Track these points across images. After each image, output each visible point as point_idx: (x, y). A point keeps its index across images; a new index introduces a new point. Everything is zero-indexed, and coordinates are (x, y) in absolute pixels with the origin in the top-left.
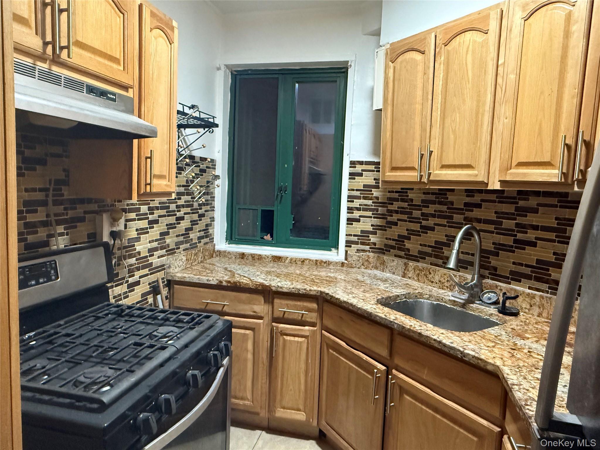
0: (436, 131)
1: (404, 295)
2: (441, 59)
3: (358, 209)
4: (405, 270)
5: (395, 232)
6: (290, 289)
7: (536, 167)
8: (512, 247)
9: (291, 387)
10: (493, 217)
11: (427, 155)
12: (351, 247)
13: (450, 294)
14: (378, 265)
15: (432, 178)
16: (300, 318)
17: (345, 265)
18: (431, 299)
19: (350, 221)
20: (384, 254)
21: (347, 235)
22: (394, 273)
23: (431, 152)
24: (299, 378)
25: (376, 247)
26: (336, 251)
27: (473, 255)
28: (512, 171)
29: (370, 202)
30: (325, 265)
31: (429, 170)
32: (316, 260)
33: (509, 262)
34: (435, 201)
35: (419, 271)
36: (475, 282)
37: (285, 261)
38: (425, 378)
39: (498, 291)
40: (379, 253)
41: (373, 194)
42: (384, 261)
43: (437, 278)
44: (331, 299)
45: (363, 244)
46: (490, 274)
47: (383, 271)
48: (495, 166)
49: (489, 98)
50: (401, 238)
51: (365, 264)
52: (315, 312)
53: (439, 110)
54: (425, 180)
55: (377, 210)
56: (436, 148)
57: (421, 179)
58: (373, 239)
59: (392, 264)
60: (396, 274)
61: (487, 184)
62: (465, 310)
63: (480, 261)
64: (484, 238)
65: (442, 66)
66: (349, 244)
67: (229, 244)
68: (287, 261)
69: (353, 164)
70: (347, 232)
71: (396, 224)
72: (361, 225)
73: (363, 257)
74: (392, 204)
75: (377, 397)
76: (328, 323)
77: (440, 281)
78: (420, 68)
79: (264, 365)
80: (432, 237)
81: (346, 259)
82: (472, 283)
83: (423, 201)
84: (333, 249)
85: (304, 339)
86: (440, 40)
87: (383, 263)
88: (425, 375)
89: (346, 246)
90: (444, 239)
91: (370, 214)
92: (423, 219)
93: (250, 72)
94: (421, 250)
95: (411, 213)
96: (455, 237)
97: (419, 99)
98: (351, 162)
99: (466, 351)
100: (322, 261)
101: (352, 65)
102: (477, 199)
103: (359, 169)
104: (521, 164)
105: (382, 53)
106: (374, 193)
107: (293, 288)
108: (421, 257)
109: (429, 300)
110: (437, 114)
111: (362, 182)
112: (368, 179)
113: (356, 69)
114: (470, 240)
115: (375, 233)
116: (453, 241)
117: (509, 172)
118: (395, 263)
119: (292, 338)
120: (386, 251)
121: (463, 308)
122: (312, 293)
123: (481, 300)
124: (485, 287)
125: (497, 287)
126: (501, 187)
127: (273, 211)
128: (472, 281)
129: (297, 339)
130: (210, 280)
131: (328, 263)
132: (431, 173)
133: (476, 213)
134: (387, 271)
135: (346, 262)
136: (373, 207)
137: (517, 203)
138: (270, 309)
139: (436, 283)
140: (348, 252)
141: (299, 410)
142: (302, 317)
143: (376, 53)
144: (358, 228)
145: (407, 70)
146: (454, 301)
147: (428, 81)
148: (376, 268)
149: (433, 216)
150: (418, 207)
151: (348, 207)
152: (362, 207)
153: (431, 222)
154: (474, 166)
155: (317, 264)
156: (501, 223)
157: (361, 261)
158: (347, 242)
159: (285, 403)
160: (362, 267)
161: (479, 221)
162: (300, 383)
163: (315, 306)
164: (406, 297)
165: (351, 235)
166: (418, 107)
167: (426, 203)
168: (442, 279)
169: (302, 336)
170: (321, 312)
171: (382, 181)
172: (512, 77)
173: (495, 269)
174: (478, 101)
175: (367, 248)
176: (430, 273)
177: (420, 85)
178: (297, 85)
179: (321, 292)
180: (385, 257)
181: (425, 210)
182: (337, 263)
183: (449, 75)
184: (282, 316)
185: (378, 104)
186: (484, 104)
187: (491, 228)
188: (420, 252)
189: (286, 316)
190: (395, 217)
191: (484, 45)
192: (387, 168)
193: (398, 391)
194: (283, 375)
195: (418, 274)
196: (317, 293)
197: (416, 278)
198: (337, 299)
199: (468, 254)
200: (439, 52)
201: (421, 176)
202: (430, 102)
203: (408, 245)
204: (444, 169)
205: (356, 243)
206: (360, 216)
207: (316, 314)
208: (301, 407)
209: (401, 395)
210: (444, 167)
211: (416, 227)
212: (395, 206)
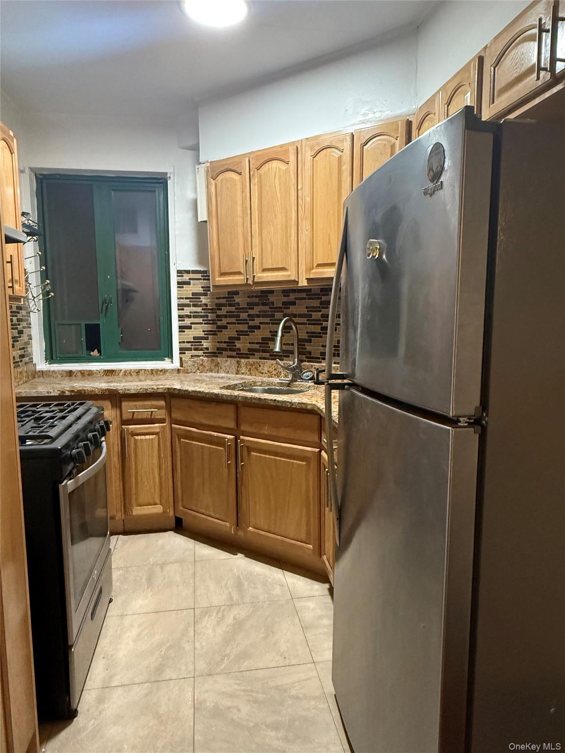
0: (256, 241)
1: (241, 383)
2: (255, 181)
3: (189, 317)
4: (238, 367)
5: (226, 335)
6: (137, 390)
7: (329, 267)
8: (320, 333)
9: (146, 483)
10: (305, 311)
11: (250, 261)
12: (185, 353)
13: (278, 379)
14: (213, 367)
15: (256, 280)
16: (150, 417)
17: (181, 371)
18: (263, 385)
19: (182, 328)
20: (217, 356)
21: (180, 342)
22: (228, 372)
23: (254, 258)
24: (153, 473)
25: (209, 351)
26: (170, 360)
27: (292, 344)
28: (314, 271)
29: (199, 309)
30: (161, 373)
31: (253, 273)
32: (152, 370)
33: (319, 346)
34: (259, 303)
35: (250, 365)
36: (296, 364)
37: (118, 375)
38: (266, 433)
39: (313, 369)
40: (213, 356)
41: (201, 301)
42: (218, 363)
43: (266, 369)
44: (179, 392)
45: (196, 349)
46: (307, 358)
47: (218, 373)
48: (302, 268)
49: (294, 214)
50: (232, 340)
51: (200, 368)
52: (164, 409)
53: (257, 222)
54: (250, 282)
55: (207, 316)
56: (257, 254)
57: (247, 281)
58: (205, 344)
59: (226, 364)
60: (230, 373)
61: (298, 282)
62: (290, 388)
63: (298, 349)
64: (299, 330)
65: (256, 186)
66: (182, 351)
67: (50, 364)
68: (121, 374)
69: (180, 273)
70: (179, 339)
71: (226, 327)
72: (193, 331)
73: (198, 362)
74: (221, 309)
75: (230, 462)
76: (176, 415)
77: (268, 371)
78: (239, 186)
79: (116, 468)
80: (258, 335)
81: (181, 366)
82: (294, 365)
83: (248, 304)
84: (166, 359)
85: (155, 436)
86: (253, 165)
87: (217, 365)
88: (266, 431)
89: (180, 353)
90: (269, 335)
91: (200, 320)
92: (250, 320)
93: (58, 177)
94: (250, 348)
95: (239, 316)
96: (277, 332)
97: (240, 213)
98: (178, 271)
99: (293, 401)
100: (158, 370)
101: (171, 176)
102: (292, 297)
103: (186, 277)
104: (319, 265)
105: (202, 169)
106: (203, 300)
107: (141, 389)
108: (251, 353)
109: (261, 386)
110: (256, 227)
111: (190, 290)
112: (196, 287)
113: (175, 181)
114: (289, 332)
115: (207, 339)
116: (276, 336)
117: (312, 271)
118: (228, 363)
119: (143, 437)
120: (219, 353)
121: (289, 387)
122: (159, 391)
123: (302, 379)
124: (304, 369)
125: (312, 366)
126: (308, 284)
127: (98, 325)
128: (294, 364)
129: (148, 437)
130: (51, 392)
131: (164, 371)
132: (255, 276)
133: (293, 309)
134: (222, 371)
135: (182, 368)
136: (203, 314)
137: (321, 298)
138: (118, 412)
139: (266, 373)
140: (183, 358)
141: (155, 504)
142: (151, 415)
143: (197, 170)
144: (190, 334)
145: (227, 188)
146: (282, 383)
147: (246, 198)
148: (211, 371)
149: (258, 316)
150: (244, 310)
151: (179, 315)
152: (192, 314)
153: (257, 321)
154: (287, 268)
155: (152, 373)
156: (311, 316)
157: (196, 366)
158: (181, 349)
159: (141, 501)
160: (198, 371)
161: (295, 316)
162: (154, 478)
163: (162, 403)
164: (242, 386)
165: (184, 342)
166: (240, 220)
167: (251, 305)
168: (270, 369)
169: (152, 434)
170: (169, 409)
171: (213, 286)
172: (308, 199)
173: (310, 353)
174: (286, 217)
175: (201, 353)
176: (260, 366)
177: (239, 202)
178: (113, 193)
179: (168, 389)
180: (219, 359)
181: (251, 312)
182: (173, 370)
183: (263, 194)
184: (131, 417)
185: (203, 216)
186: (291, 219)
187: (304, 320)
188: (249, 350)
189: (135, 417)
190: (224, 322)
191: (287, 171)
192: (217, 274)
193: (246, 451)
194: (137, 473)
195: (250, 369)
196: (165, 390)
197: (248, 373)
198: (185, 390)
199: (288, 344)
200: (253, 175)
201: (247, 279)
202: (249, 216)
203: (238, 345)
204: (265, 272)
205: (189, 349)
206: (191, 323)
207: (165, 410)
208: (157, 501)
209: (249, 454)
210: (264, 270)
211: (244, 328)
212: (224, 311)
